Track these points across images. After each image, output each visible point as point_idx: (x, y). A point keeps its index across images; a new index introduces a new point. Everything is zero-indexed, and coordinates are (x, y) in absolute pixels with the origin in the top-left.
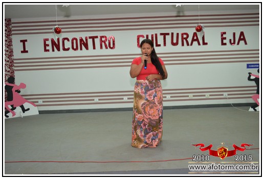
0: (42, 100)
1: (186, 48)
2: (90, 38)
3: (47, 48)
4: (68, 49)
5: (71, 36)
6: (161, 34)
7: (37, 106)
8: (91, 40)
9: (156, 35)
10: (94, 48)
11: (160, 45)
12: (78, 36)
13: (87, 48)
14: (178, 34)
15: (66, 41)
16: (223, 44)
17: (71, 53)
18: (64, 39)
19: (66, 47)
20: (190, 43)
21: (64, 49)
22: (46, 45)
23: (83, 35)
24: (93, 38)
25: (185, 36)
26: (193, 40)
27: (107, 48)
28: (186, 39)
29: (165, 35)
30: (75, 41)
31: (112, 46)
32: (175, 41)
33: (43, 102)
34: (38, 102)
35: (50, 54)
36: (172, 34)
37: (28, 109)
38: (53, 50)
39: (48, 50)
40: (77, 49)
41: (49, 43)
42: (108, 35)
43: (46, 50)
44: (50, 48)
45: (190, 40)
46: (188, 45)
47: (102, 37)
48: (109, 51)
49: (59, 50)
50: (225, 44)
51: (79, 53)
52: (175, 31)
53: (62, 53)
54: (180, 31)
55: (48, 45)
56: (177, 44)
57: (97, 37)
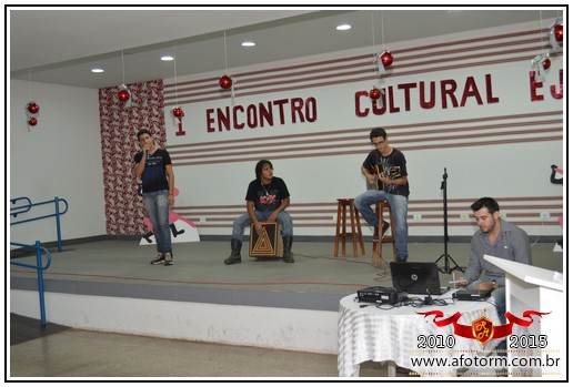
0: (204, 217)
1: (452, 113)
2: (276, 103)
3: (212, 126)
4: (242, 126)
5: (245, 102)
6: (400, 87)
7: (197, 226)
8: (278, 106)
9: (391, 88)
10: (282, 122)
11: (397, 110)
12: (256, 100)
13: (271, 123)
14: (433, 84)
15: (238, 111)
16: (535, 98)
17: (247, 132)
18: (236, 108)
19: (239, 123)
20: (459, 101)
21: (237, 126)
22: (210, 121)
23: (265, 99)
24: (281, 103)
25: (448, 87)
26: (466, 94)
27: (302, 120)
28: (451, 92)
29: (406, 87)
30: (252, 110)
31: (311, 117)
32: (427, 99)
33: (207, 220)
34: (198, 220)
35: (217, 136)
36: (422, 84)
37: (182, 232)
38: (220, 130)
39: (213, 130)
40: (255, 125)
41: (214, 116)
42: (304, 95)
43: (211, 130)
44: (215, 125)
45: (459, 95)
46: (455, 105)
47: (294, 101)
48: (307, 127)
49: (228, 128)
50: (541, 98)
51: (258, 132)
52: (427, 78)
53: (233, 134)
54: (438, 77)
55: (213, 121)
56: (431, 104)
57: (286, 101)
